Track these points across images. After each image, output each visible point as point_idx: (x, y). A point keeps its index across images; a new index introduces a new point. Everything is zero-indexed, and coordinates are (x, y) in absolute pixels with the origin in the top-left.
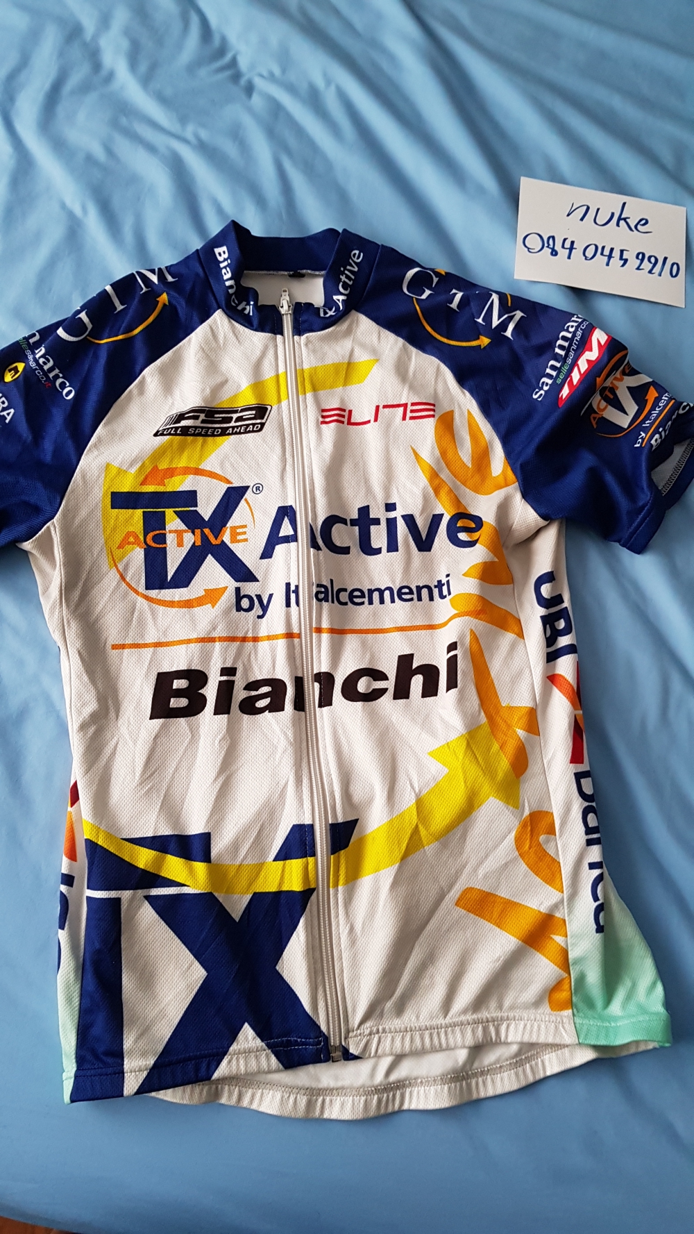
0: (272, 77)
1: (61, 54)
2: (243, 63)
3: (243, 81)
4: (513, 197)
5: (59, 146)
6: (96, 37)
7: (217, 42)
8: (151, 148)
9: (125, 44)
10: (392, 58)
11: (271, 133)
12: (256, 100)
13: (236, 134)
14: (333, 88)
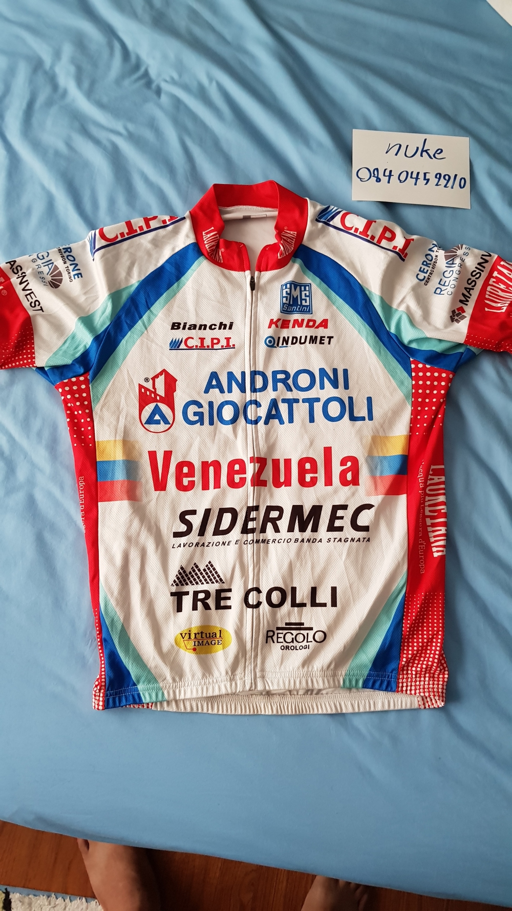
0: (173, 82)
1: (31, 81)
2: (153, 73)
3: (154, 86)
5: (37, 146)
6: (52, 67)
7: (133, 60)
8: (96, 141)
9: (72, 69)
10: (252, 57)
11: (176, 122)
12: (164, 99)
13: (153, 125)
14: (214, 84)
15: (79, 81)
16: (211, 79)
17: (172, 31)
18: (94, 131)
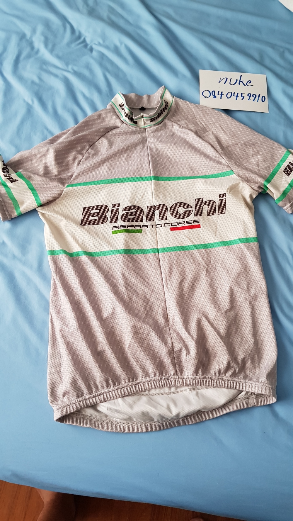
0: (100, 44)
1: (19, 45)
2: (88, 40)
3: (89, 47)
4: (197, 78)
5: (21, 79)
6: (31, 37)
7: (77, 34)
8: (56, 76)
9: (42, 38)
10: (145, 31)
11: (101, 65)
12: (94, 53)
13: (88, 67)
14: (123, 45)
15: (46, 45)
16: (121, 43)
17: (100, 18)
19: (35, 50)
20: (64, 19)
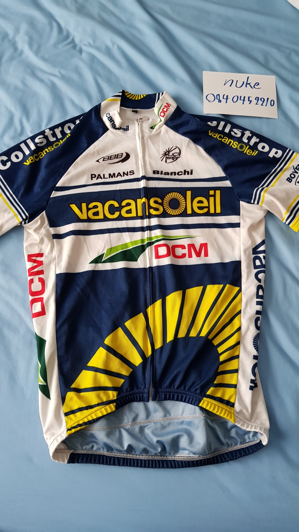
0: (90, 45)
2: (77, 41)
3: (78, 48)
6: (14, 37)
7: (65, 33)
8: (41, 81)
9: (27, 38)
10: (139, 31)
11: (92, 68)
12: (84, 55)
13: (77, 70)
14: (116, 46)
15: (31, 45)
16: (113, 44)
17: (89, 16)
18: (40, 74)
19: (19, 51)
20: (50, 17)
